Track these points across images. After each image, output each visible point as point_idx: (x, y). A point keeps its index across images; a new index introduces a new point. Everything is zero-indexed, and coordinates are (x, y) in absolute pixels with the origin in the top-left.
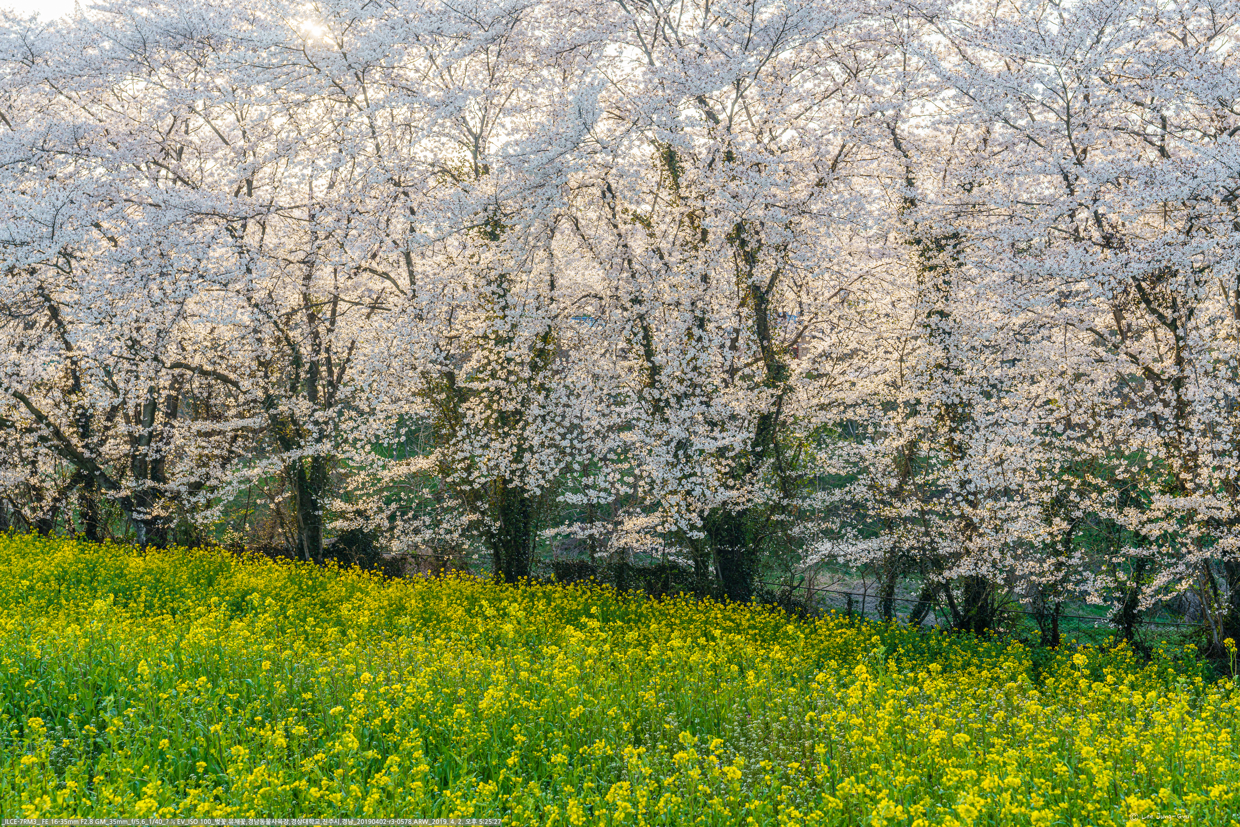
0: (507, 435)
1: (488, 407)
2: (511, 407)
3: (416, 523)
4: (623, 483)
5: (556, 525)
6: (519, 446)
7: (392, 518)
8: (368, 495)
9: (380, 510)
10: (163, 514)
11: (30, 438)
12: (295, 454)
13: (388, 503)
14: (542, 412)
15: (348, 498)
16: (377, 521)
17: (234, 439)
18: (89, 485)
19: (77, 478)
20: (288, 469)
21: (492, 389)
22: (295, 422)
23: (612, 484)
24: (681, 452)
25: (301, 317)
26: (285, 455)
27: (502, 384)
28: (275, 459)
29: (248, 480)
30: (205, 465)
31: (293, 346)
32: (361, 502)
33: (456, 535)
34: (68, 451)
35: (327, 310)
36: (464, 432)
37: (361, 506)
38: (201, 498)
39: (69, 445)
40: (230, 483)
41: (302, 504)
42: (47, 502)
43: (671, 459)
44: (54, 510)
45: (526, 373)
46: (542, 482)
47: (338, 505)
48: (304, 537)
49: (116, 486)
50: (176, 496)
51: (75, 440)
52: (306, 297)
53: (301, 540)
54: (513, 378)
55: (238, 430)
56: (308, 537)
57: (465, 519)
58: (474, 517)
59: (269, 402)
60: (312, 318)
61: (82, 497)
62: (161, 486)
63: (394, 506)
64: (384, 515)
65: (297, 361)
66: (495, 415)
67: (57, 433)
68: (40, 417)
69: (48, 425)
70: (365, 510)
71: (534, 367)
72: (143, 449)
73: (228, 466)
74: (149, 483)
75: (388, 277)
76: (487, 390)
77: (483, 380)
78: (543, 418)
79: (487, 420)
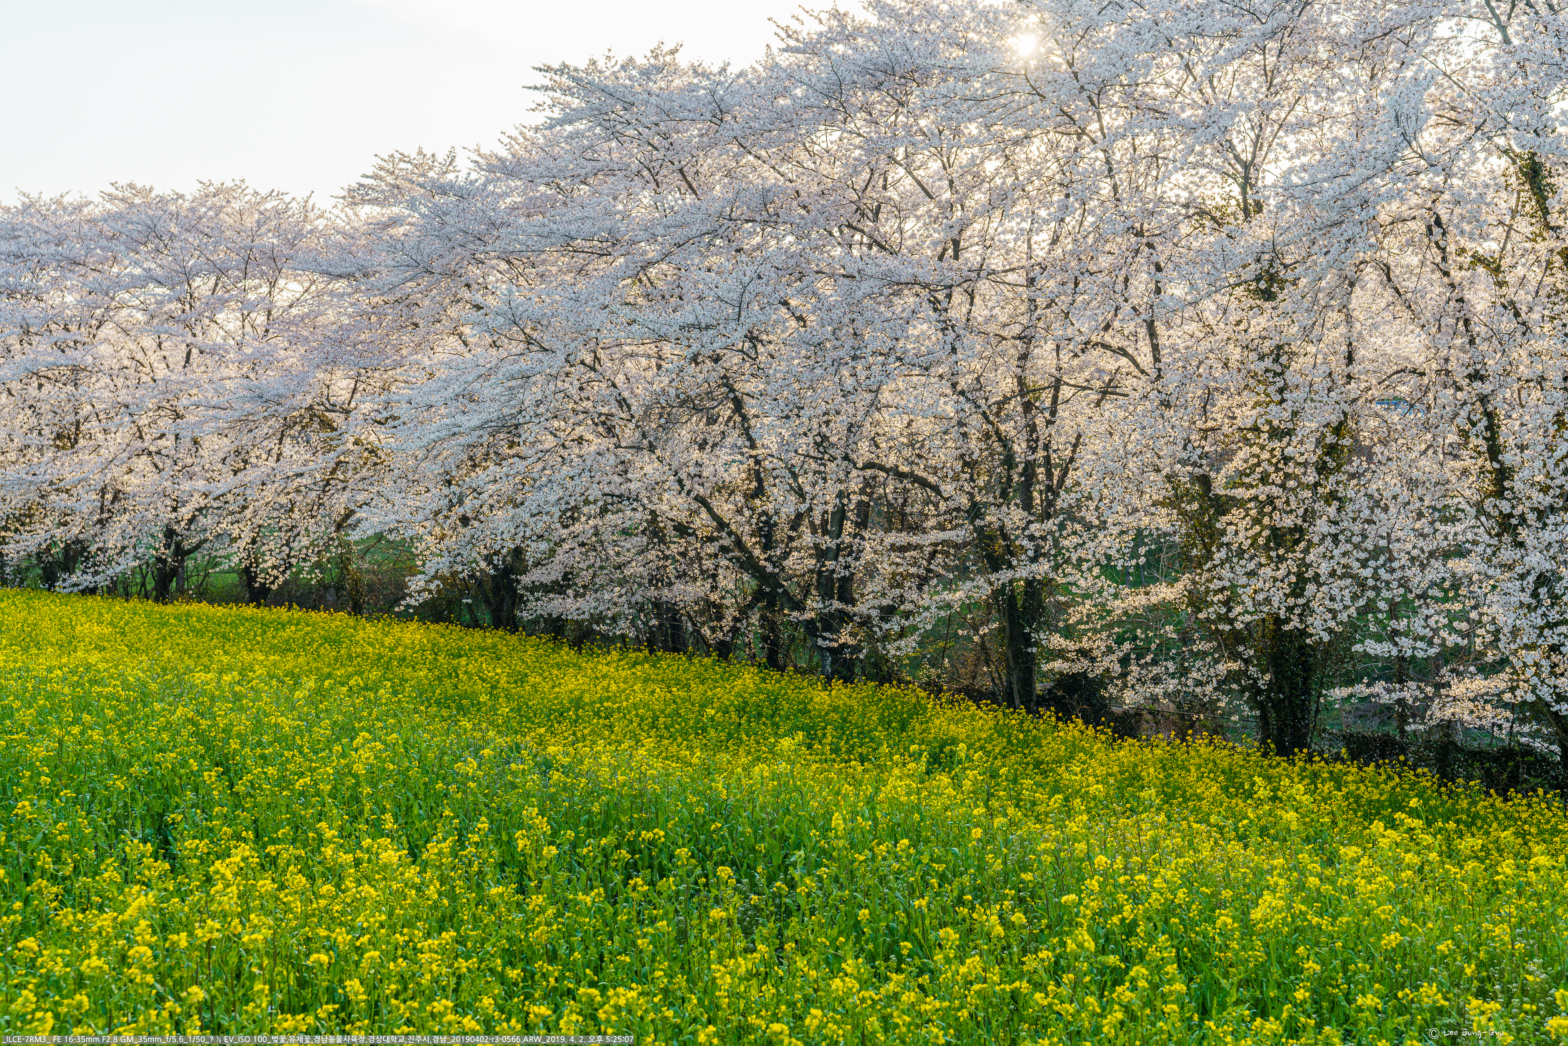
0: (1281, 559)
1: (1257, 521)
2: (1288, 522)
3: (1156, 670)
4: (1452, 630)
5: (1350, 683)
6: (1299, 575)
7: (1124, 661)
8: (1095, 631)
9: (1110, 650)
10: (851, 642)
11: (711, 549)
12: (1005, 575)
13: (1120, 641)
14: (1333, 530)
15: (1069, 632)
16: (1106, 664)
17: (933, 555)
18: (771, 605)
19: (758, 595)
20: (996, 594)
21: (1262, 497)
22: (1005, 537)
23: (1436, 631)
24: (1543, 591)
25: (1015, 406)
26: (993, 577)
27: (1275, 491)
28: (981, 581)
29: (949, 606)
30: (899, 585)
31: (1004, 441)
32: (1085, 639)
33: (1209, 688)
34: (749, 564)
35: (1046, 398)
36: (1222, 554)
37: (1085, 644)
38: (894, 625)
39: (751, 556)
40: (927, 609)
41: (1012, 639)
42: (727, 622)
43: (1526, 598)
44: (734, 630)
45: (1311, 477)
46: (1332, 624)
47: (1057, 641)
48: (1014, 679)
49: (799, 606)
50: (866, 622)
51: (757, 552)
52: (1021, 381)
53: (1010, 682)
54: (1291, 484)
55: (937, 545)
56: (1019, 679)
57: (1222, 668)
58: (1235, 666)
59: (975, 511)
60: (1028, 407)
61: (763, 618)
62: (850, 608)
63: (1127, 646)
64: (1114, 658)
65: (1009, 461)
66: (1267, 533)
67: (739, 543)
68: (722, 525)
69: (730, 533)
70: (1091, 650)
71: (1322, 469)
72: (830, 564)
73: (926, 588)
74: (837, 604)
75: (1125, 354)
76: (1255, 498)
77: (1250, 486)
78: (1335, 538)
79: (1255, 538)
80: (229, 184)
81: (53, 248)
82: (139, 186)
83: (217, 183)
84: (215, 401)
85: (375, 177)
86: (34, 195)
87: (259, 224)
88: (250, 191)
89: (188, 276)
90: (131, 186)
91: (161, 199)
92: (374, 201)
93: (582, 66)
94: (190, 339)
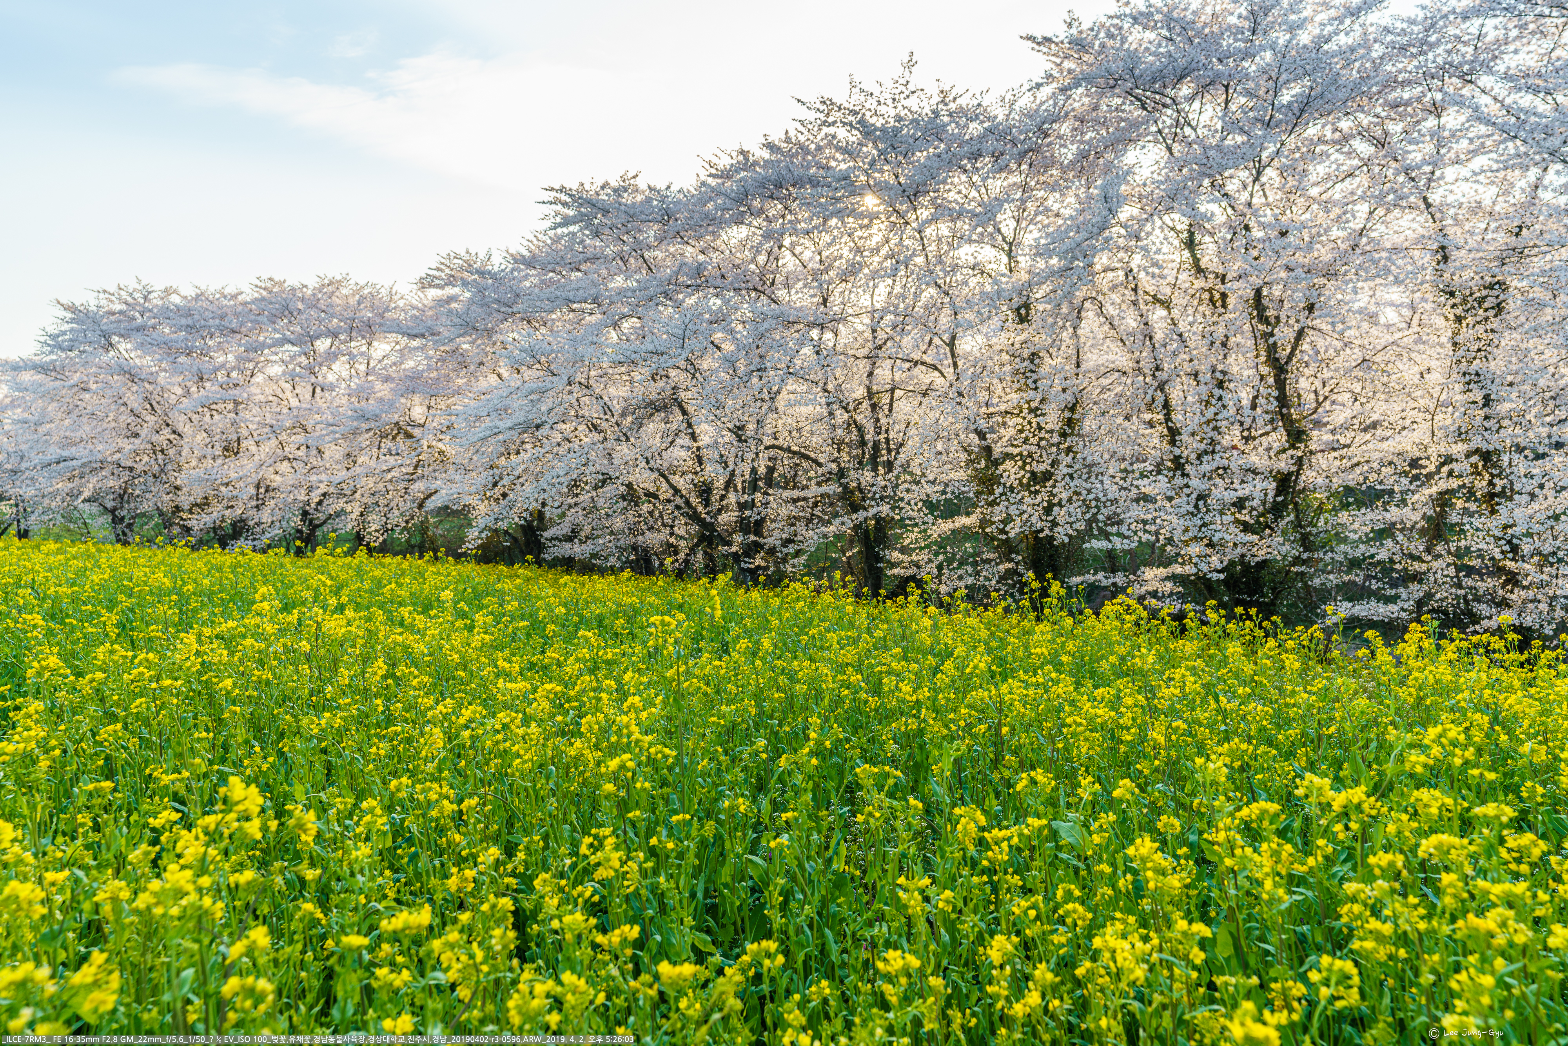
0: (1037, 492)
1: (1022, 468)
2: (1042, 468)
3: (960, 572)
4: (1145, 531)
6: (1049, 502)
7: (940, 568)
8: (921, 549)
9: (930, 561)
10: (763, 564)
11: (670, 507)
12: (861, 515)
13: (937, 554)
14: (1070, 471)
15: (904, 550)
16: (928, 570)
17: (816, 504)
18: (710, 544)
19: (702, 538)
20: (856, 527)
21: (1025, 453)
22: (861, 491)
23: (1135, 533)
26: (854, 516)
27: (1034, 448)
28: (845, 518)
29: (825, 536)
30: (793, 525)
31: (860, 429)
32: (914, 554)
33: (994, 582)
34: (695, 517)
35: (886, 400)
36: (1001, 489)
37: (914, 557)
38: (791, 549)
39: (695, 512)
40: (812, 538)
41: (867, 558)
42: (681, 556)
44: (686, 561)
45: (1056, 439)
46: (1071, 532)
47: (896, 556)
49: (729, 544)
50: (772, 551)
51: (700, 509)
52: (869, 389)
54: (1043, 443)
55: (817, 497)
57: (1002, 568)
58: (1009, 565)
59: (842, 473)
61: (705, 553)
62: (761, 540)
63: (941, 557)
64: (933, 565)
65: (863, 443)
66: (1028, 475)
67: (687, 502)
68: (676, 491)
69: (682, 496)
70: (918, 561)
71: (1064, 435)
72: (747, 513)
73: (810, 525)
74: (752, 537)
76: (1020, 454)
77: (1016, 446)
78: (1071, 477)
79: (1020, 480)
80: (338, 277)
81: (217, 321)
82: (277, 279)
83: (330, 276)
84: (331, 421)
85: (438, 269)
86: (203, 288)
87: (359, 303)
88: (352, 282)
89: (313, 339)
90: (271, 279)
91: (293, 290)
92: (438, 286)
93: (575, 187)
94: (313, 380)
